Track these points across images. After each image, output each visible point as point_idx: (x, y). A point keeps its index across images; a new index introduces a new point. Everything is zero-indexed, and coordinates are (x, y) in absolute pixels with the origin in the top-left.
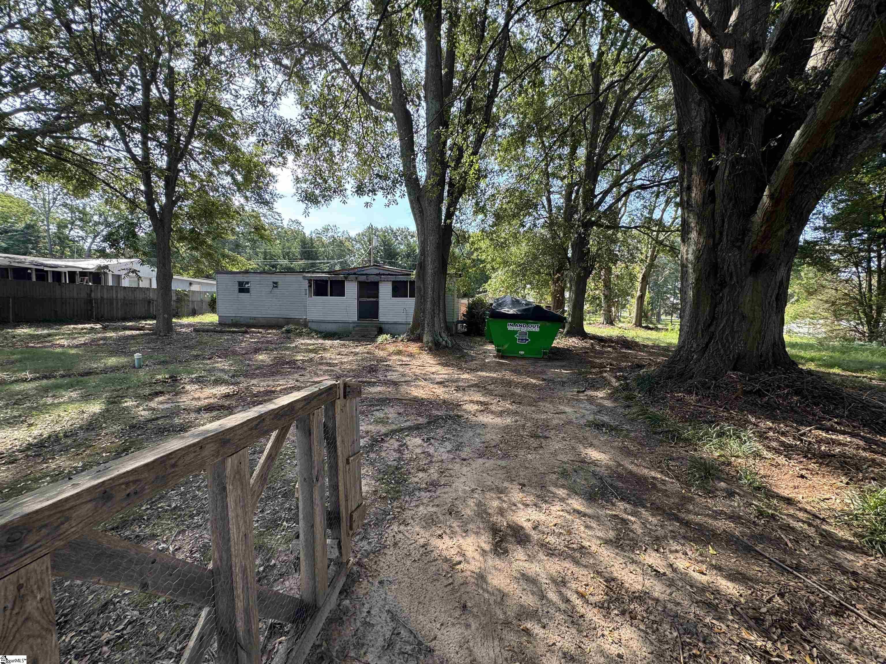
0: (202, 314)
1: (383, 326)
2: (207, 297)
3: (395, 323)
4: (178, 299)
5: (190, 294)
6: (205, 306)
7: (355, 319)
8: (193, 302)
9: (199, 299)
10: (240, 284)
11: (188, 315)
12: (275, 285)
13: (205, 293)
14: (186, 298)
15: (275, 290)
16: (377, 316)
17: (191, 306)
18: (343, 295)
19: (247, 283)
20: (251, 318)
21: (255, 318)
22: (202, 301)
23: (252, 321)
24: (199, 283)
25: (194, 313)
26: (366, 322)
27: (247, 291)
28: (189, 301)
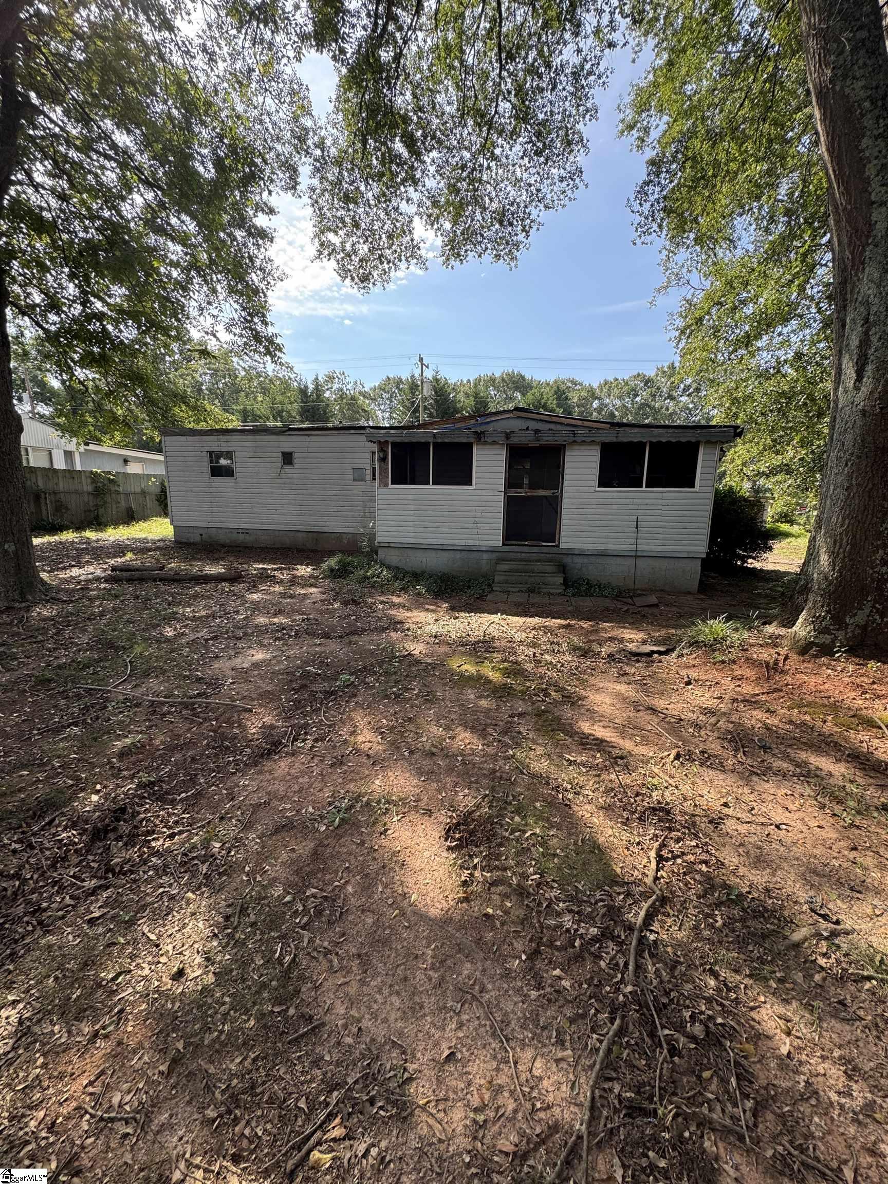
0: (145, 518)
1: (568, 560)
2: (153, 485)
3: (603, 554)
4: (96, 489)
5: (121, 480)
6: (151, 503)
7: (497, 540)
8: (127, 495)
9: (138, 490)
10: (214, 456)
11: (116, 523)
12: (288, 458)
13: (149, 476)
14: (113, 488)
15: (288, 469)
16: (552, 536)
17: (123, 504)
18: (469, 482)
19: (229, 455)
20: (239, 531)
21: (246, 532)
22: (144, 493)
23: (241, 537)
24: (140, 460)
25: (130, 517)
26: (525, 550)
27: (228, 472)
28: (118, 493)
